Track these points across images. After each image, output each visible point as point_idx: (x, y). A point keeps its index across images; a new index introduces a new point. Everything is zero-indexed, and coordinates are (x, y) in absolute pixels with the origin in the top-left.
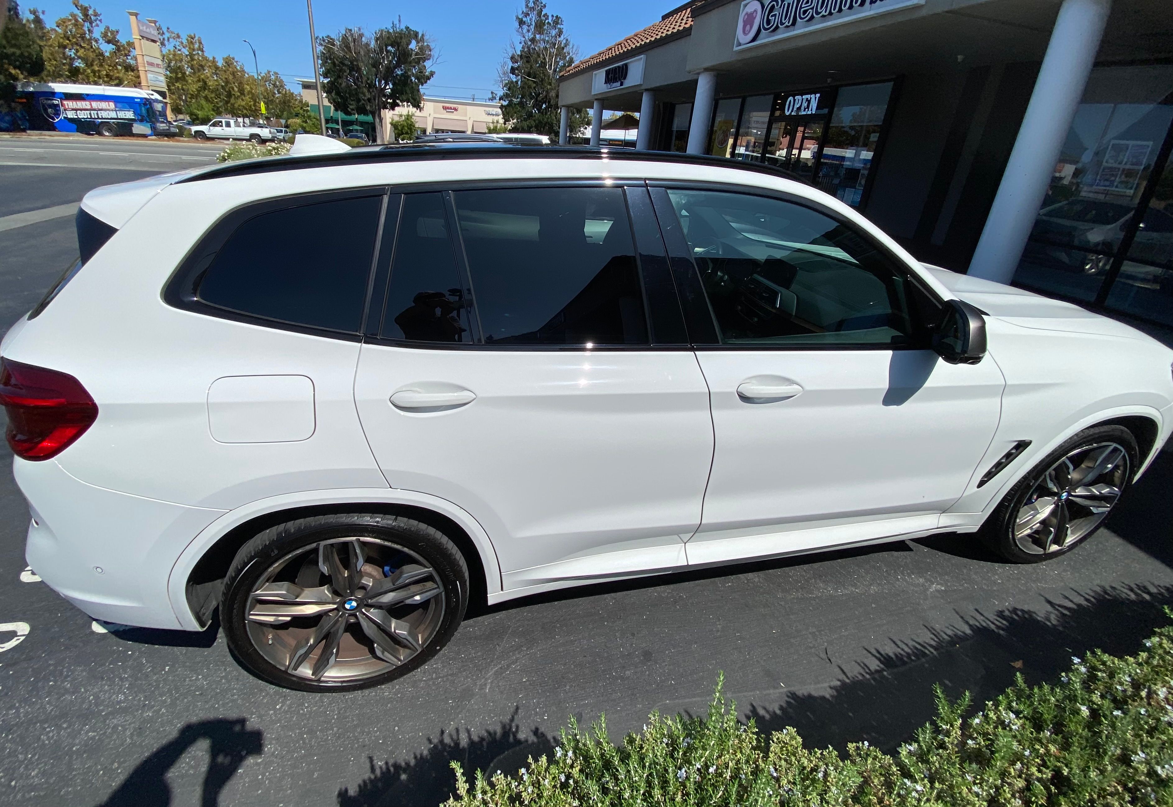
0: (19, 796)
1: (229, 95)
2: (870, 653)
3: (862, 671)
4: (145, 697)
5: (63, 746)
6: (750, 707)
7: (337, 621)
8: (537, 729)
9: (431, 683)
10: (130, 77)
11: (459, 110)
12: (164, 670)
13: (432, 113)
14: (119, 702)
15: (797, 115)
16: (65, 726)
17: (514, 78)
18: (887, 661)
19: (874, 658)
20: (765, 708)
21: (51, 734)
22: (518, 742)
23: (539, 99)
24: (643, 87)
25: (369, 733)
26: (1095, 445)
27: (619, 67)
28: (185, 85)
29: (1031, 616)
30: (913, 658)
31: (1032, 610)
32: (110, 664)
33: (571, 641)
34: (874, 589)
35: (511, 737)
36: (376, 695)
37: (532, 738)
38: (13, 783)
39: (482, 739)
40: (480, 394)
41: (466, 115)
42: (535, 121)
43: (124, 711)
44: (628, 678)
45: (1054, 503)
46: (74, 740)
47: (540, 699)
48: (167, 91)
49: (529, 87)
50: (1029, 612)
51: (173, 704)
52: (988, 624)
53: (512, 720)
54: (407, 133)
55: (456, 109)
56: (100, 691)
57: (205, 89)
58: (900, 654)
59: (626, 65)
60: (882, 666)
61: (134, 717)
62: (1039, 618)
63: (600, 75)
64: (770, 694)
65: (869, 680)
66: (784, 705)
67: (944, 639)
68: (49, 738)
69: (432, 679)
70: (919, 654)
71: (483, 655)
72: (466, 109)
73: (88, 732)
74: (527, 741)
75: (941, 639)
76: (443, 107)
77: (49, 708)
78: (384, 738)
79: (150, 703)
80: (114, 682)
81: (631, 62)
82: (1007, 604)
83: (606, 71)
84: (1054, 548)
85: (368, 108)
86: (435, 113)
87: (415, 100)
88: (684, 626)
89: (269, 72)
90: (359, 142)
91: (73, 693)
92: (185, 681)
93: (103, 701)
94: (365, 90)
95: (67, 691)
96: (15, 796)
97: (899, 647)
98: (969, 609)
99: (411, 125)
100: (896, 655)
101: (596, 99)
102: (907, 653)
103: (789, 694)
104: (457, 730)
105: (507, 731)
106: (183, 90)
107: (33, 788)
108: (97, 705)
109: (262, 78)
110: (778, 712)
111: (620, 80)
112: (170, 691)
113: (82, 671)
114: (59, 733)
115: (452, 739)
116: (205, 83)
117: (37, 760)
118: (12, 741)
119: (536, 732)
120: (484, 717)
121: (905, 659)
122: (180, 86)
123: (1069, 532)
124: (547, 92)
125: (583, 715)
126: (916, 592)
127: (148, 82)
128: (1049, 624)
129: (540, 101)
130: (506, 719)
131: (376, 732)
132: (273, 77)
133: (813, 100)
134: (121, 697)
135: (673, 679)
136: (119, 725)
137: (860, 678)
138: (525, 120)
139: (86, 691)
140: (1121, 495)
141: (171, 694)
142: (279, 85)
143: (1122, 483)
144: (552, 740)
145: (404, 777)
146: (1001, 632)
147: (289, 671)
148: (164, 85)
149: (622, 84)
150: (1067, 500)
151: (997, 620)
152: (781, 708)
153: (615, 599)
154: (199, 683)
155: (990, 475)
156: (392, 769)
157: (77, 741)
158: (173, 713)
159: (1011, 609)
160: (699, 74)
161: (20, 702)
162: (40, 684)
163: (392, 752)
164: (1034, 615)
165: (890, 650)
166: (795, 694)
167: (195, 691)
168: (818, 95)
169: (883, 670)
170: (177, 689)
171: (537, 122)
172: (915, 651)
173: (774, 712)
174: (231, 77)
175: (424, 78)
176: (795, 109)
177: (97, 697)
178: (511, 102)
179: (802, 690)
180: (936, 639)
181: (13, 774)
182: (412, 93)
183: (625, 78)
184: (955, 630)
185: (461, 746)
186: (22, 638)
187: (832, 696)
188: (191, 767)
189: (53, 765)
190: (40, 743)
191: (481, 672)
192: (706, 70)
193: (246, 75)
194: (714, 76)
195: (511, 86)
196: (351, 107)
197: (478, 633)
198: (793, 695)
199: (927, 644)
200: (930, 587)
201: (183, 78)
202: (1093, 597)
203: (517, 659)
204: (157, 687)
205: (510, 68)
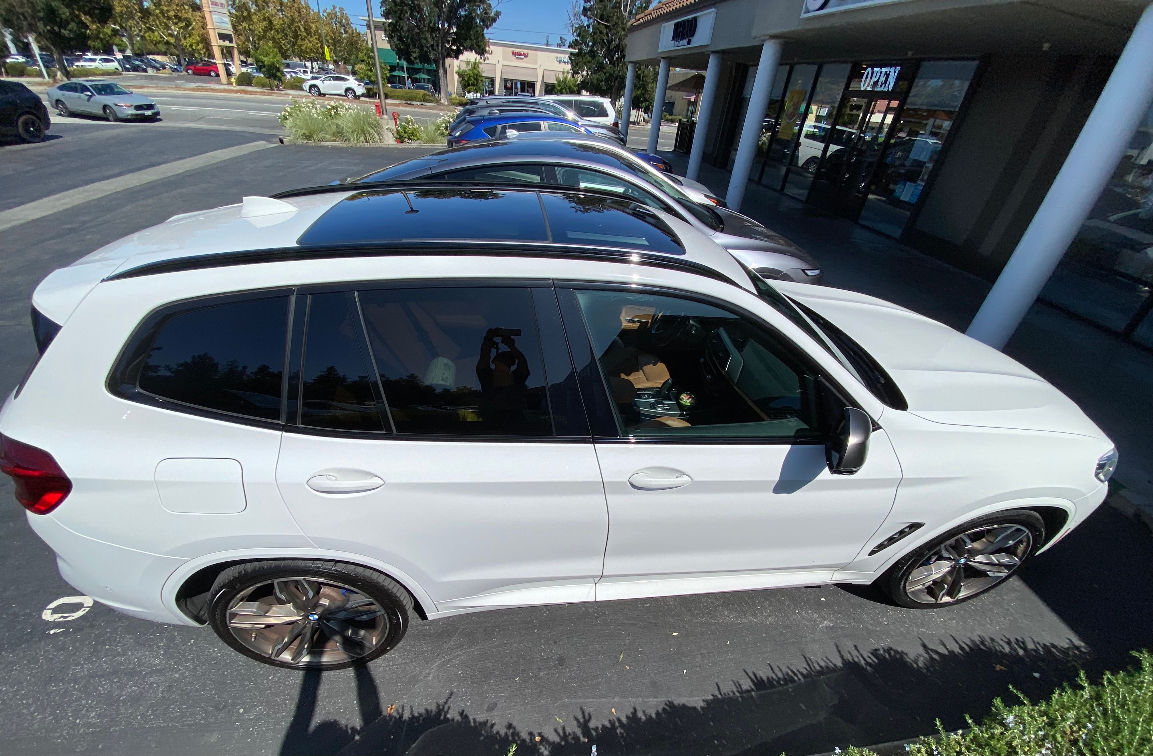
0: (81, 731)
1: (296, 36)
2: (747, 674)
3: (735, 690)
4: (175, 662)
5: (114, 695)
6: (632, 710)
7: (305, 627)
8: (463, 711)
9: (387, 669)
10: (198, 17)
11: (529, 56)
12: (190, 642)
13: (501, 60)
14: (156, 665)
15: (873, 91)
16: (116, 680)
17: (585, 21)
18: (759, 684)
19: (749, 680)
20: (644, 712)
21: (106, 687)
22: (446, 720)
23: (611, 47)
24: (710, 49)
25: (334, 703)
26: (996, 526)
27: (688, 20)
28: (252, 25)
29: (901, 657)
30: (782, 683)
31: (905, 652)
32: (151, 635)
33: (505, 644)
34: (771, 620)
35: (443, 714)
36: (344, 675)
37: (458, 718)
38: (78, 721)
39: (421, 715)
40: (388, 481)
41: (536, 63)
42: (605, 73)
43: (159, 672)
44: (540, 678)
45: (951, 566)
46: (122, 691)
47: (468, 688)
48: (232, 34)
49: (601, 32)
50: (902, 654)
51: (195, 669)
52: (860, 661)
53: (446, 703)
54: (473, 85)
55: (525, 55)
56: (143, 655)
57: (271, 30)
58: (772, 678)
59: (695, 19)
60: (753, 687)
61: (166, 677)
62: (908, 660)
63: (669, 28)
64: (649, 702)
65: (737, 697)
66: (660, 710)
67: (815, 668)
68: (104, 689)
69: (389, 665)
70: (789, 680)
71: (432, 650)
72: (537, 55)
73: (131, 687)
74: (453, 720)
75: (813, 668)
76: (513, 53)
77: (105, 666)
78: (345, 709)
79: (178, 667)
80: (153, 649)
81: (702, 15)
82: (882, 644)
83: (675, 25)
84: (946, 599)
85: (432, 56)
86: (504, 60)
87: (479, 46)
88: (599, 638)
89: (334, 8)
90: (425, 95)
91: (123, 655)
92: (204, 651)
93: (145, 663)
94: (428, 35)
95: (119, 654)
96: (78, 731)
97: (774, 672)
98: (847, 646)
99: (477, 75)
100: (768, 679)
101: (663, 58)
102: (779, 679)
103: (668, 703)
104: (403, 707)
105: (440, 710)
106: (250, 30)
107: (91, 725)
108: (139, 665)
109: (328, 14)
110: (654, 716)
111: (687, 37)
112: (193, 659)
113: (130, 639)
114: (111, 685)
115: (398, 713)
116: (270, 22)
117: (95, 705)
118: (78, 690)
119: (461, 714)
120: (422, 699)
121: (775, 683)
122: (247, 26)
123: (962, 589)
124: (620, 39)
125: (498, 704)
126: (807, 626)
127: (213, 25)
128: (915, 665)
129: (612, 50)
130: (441, 701)
131: (340, 703)
132: (339, 14)
133: (892, 74)
134: (157, 661)
135: (576, 683)
136: (154, 682)
137: (731, 694)
138: (595, 72)
139: (132, 655)
140: (1020, 565)
141: (194, 662)
142: (346, 25)
143: (1023, 556)
144: (472, 721)
145: (357, 738)
146: (869, 668)
147: (273, 658)
148: (229, 26)
149: (689, 43)
150: (965, 564)
151: (870, 657)
152: (658, 714)
153: (549, 610)
154: (214, 655)
155: (881, 547)
156: (350, 731)
157: (124, 693)
158: (194, 676)
159: (886, 648)
160: (764, 41)
161: (85, 660)
162: (99, 647)
163: (348, 720)
164: (905, 656)
165: (764, 673)
166: (672, 703)
167: (212, 660)
168: (898, 69)
169: (753, 690)
170: (198, 658)
171: (607, 74)
172: (786, 677)
173: (651, 716)
174: (296, 15)
175: (489, 20)
176: (872, 83)
177: (139, 659)
178: (580, 50)
179: (678, 701)
180: (808, 669)
181: (78, 714)
182: (477, 38)
183: (693, 35)
184: (828, 661)
185: (404, 719)
186: (88, 609)
187: (702, 708)
188: (203, 718)
189: (106, 710)
190: (98, 692)
191: (427, 663)
192: (773, 37)
193: (312, 13)
194: (780, 43)
195: (581, 32)
196: (414, 55)
197: (432, 632)
198: (671, 704)
199: (798, 671)
200: (821, 623)
201: (248, 18)
202: (967, 645)
203: (458, 655)
204: (184, 655)
205: (582, 8)
